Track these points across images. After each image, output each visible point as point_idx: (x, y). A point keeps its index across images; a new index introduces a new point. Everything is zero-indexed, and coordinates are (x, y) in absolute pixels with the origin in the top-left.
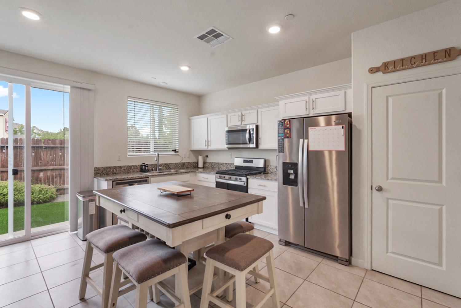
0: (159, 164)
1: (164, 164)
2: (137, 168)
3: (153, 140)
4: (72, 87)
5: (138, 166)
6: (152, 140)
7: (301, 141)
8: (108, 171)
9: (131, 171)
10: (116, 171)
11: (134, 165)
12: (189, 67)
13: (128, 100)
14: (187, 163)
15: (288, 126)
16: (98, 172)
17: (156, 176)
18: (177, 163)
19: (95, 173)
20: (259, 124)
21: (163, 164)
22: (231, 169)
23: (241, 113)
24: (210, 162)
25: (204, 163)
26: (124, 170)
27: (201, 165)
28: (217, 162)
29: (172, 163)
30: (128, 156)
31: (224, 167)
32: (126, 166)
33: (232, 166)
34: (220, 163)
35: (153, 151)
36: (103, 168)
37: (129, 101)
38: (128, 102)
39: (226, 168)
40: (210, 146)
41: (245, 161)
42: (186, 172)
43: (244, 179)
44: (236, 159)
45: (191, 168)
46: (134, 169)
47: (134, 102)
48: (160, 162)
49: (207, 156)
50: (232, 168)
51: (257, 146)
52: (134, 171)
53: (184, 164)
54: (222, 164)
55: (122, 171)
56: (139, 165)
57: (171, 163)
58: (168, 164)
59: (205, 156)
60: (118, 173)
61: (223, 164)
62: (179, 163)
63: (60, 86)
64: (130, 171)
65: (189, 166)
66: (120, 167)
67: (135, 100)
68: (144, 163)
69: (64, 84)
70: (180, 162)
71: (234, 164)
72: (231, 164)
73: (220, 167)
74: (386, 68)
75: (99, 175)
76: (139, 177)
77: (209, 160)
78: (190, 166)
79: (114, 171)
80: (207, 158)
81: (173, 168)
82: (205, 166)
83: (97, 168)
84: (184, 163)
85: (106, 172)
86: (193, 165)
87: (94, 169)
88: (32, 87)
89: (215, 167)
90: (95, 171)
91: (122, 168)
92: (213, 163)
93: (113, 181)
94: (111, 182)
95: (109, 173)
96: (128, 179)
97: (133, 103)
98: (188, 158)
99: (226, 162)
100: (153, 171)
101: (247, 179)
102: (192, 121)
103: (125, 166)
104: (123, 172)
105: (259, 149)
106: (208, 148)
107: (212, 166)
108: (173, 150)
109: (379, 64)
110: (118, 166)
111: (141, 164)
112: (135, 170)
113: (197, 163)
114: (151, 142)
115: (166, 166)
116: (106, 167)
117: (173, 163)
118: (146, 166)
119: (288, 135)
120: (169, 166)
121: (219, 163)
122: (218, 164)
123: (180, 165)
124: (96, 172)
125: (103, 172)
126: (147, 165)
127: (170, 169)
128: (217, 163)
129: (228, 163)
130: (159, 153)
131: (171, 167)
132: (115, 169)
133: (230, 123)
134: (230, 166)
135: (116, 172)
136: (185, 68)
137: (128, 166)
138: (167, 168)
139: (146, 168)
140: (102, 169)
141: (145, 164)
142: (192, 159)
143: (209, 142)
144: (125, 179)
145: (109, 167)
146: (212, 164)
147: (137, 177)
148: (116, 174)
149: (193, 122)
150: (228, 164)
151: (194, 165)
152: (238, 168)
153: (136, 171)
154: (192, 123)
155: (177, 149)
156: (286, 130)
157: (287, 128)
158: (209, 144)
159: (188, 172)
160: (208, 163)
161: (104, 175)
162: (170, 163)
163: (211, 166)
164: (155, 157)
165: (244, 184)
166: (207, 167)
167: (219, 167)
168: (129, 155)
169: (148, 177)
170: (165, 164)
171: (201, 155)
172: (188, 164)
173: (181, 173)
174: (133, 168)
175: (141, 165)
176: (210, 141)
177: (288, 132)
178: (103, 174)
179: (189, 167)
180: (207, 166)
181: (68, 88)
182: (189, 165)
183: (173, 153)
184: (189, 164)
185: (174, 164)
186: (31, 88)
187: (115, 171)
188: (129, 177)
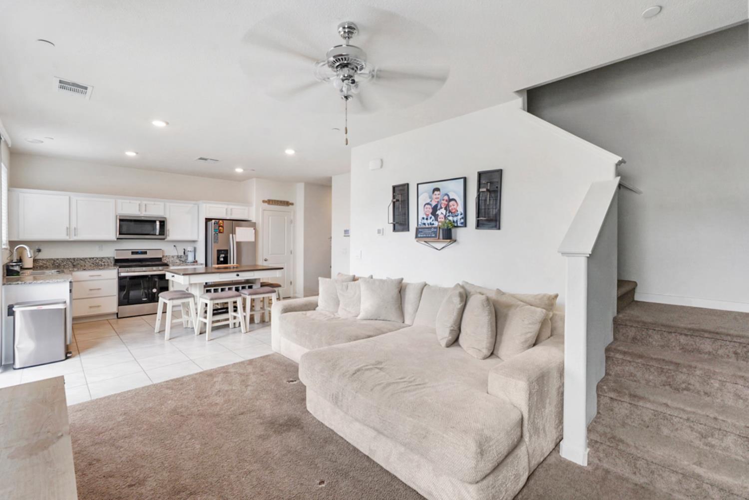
7: (231, 235)
15: (222, 225)
20: (167, 217)
23: (142, 202)
34: (79, 258)
40: (76, 235)
41: (133, 253)
49: (39, 251)
59: (36, 250)
61: (86, 259)
72: (102, 258)
74: (269, 202)
80: (40, 253)
105: (166, 240)
106: (70, 238)
109: (266, 199)
119: (221, 231)
122: (72, 260)
133: (122, 210)
149: (23, 197)
156: (220, 228)
157: (221, 226)
176: (77, 229)
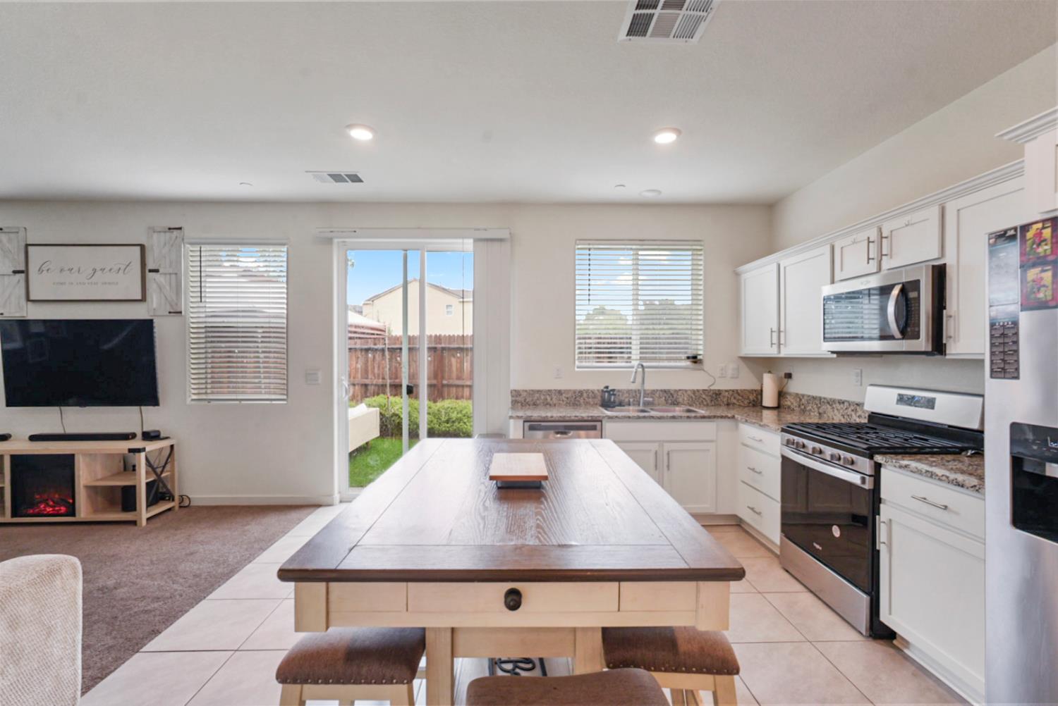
0: (644, 390)
1: (661, 391)
2: (595, 397)
3: (639, 332)
4: (477, 240)
5: (596, 392)
6: (634, 332)
8: (536, 398)
9: (582, 401)
10: (551, 399)
11: (588, 390)
12: (678, 131)
13: (577, 247)
14: (726, 391)
15: (1044, 249)
16: (517, 399)
17: (617, 420)
18: (698, 391)
19: (512, 401)
20: (949, 260)
21: (657, 390)
22: (858, 420)
23: (880, 230)
24: (797, 394)
25: (781, 394)
26: (567, 398)
27: (769, 399)
28: (814, 394)
29: (682, 390)
30: (576, 369)
31: (836, 411)
32: (570, 390)
33: (860, 413)
34: (824, 398)
35: (639, 358)
36: (526, 391)
37: (578, 249)
38: (577, 252)
39: (843, 416)
40: (785, 345)
41: (901, 400)
42: (709, 417)
43: (865, 464)
44: (870, 389)
45: (740, 406)
46: (589, 398)
47: (589, 249)
48: (649, 386)
49: (789, 376)
50: (860, 417)
51: (939, 346)
52: (587, 403)
53: (718, 394)
54: (831, 402)
55: (563, 401)
56: (598, 391)
57: (680, 390)
58: (672, 392)
59: (783, 376)
60: (555, 405)
61: (834, 401)
62: (704, 390)
63: (457, 243)
64: (579, 401)
65: (735, 401)
66: (560, 392)
67: (591, 246)
68: (607, 387)
69: (463, 238)
70: (706, 388)
71: (863, 404)
72: (857, 404)
73: (825, 412)
75: (519, 404)
76: (576, 418)
77: (795, 387)
78: (738, 400)
79: (547, 399)
80: (790, 381)
81: (685, 402)
82: (782, 402)
83: (515, 391)
84: (719, 390)
85: (532, 400)
86: (748, 398)
87: (511, 392)
88: (427, 251)
89: (808, 408)
90: (512, 396)
91: (564, 395)
92: (803, 396)
93: (524, 422)
94: (521, 422)
95: (538, 402)
96: (552, 419)
97: (587, 252)
98: (732, 378)
99: (843, 398)
100: (629, 405)
101: (878, 467)
102: (744, 276)
103: (567, 391)
104: (565, 403)
105: (947, 357)
106: (779, 352)
107: (803, 407)
108: (688, 358)
110: (555, 390)
111: (602, 388)
112: (590, 400)
113: (761, 392)
114: (633, 337)
115: (665, 395)
116: (532, 390)
117: (686, 391)
118: (611, 393)
119: (1041, 295)
120: (675, 396)
121: (820, 398)
122: (818, 402)
123: (707, 396)
124: (514, 399)
125: (528, 400)
126: (613, 390)
127: (675, 403)
128: (814, 398)
129: (848, 402)
130: (645, 364)
131: (681, 400)
132: (549, 395)
133: (842, 270)
134: (855, 411)
135: (551, 402)
136: (665, 138)
137: (575, 392)
138: (670, 401)
139: (613, 397)
140: (524, 394)
141: (610, 388)
142: (746, 382)
143: (782, 334)
144: (546, 419)
145: (539, 391)
146: (801, 400)
147: (573, 418)
148: (550, 405)
149: (745, 280)
150: (850, 404)
151: (752, 397)
152: (879, 421)
153: (592, 403)
154: (743, 281)
155: (700, 355)
156: (1033, 274)
157: (1040, 261)
158: (782, 342)
159: (715, 417)
160: (790, 394)
161: (528, 406)
162: (677, 388)
163: (799, 406)
164: (632, 372)
165: (863, 481)
166: (789, 407)
167: (821, 411)
168: (578, 367)
169: (600, 419)
170: (665, 391)
171: (770, 372)
172: (732, 395)
173: (695, 417)
174: (585, 395)
175: (602, 391)
176: (785, 331)
177: (1042, 279)
178: (527, 403)
179: (734, 404)
180: (789, 403)
181: (469, 244)
182: (735, 398)
183: (688, 363)
184: (736, 395)
185: (689, 393)
186: (426, 253)
187: (549, 398)
188: (555, 415)
